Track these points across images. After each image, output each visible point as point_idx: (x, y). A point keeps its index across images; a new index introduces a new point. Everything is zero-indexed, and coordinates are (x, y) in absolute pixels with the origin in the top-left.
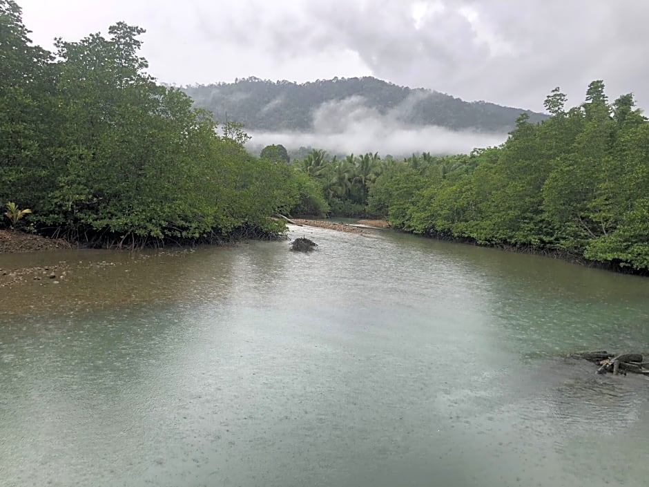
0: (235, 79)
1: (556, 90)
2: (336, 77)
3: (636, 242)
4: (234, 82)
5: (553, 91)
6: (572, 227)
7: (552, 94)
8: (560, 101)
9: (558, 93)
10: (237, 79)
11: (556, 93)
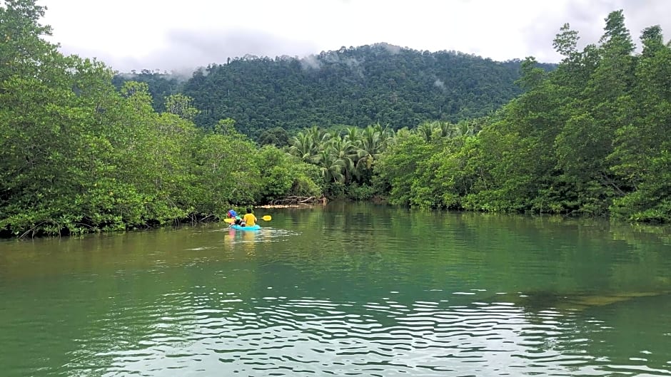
0: (227, 59)
1: (565, 27)
2: (343, 47)
3: (665, 196)
4: (226, 63)
5: (562, 29)
6: (595, 187)
7: (561, 33)
8: (571, 40)
9: (569, 31)
10: (229, 59)
11: (565, 30)
